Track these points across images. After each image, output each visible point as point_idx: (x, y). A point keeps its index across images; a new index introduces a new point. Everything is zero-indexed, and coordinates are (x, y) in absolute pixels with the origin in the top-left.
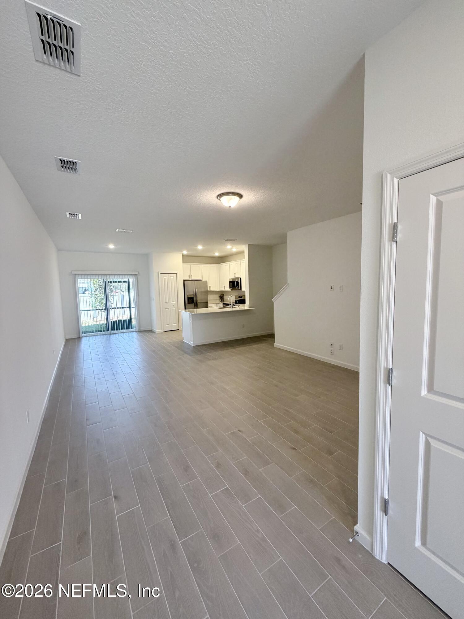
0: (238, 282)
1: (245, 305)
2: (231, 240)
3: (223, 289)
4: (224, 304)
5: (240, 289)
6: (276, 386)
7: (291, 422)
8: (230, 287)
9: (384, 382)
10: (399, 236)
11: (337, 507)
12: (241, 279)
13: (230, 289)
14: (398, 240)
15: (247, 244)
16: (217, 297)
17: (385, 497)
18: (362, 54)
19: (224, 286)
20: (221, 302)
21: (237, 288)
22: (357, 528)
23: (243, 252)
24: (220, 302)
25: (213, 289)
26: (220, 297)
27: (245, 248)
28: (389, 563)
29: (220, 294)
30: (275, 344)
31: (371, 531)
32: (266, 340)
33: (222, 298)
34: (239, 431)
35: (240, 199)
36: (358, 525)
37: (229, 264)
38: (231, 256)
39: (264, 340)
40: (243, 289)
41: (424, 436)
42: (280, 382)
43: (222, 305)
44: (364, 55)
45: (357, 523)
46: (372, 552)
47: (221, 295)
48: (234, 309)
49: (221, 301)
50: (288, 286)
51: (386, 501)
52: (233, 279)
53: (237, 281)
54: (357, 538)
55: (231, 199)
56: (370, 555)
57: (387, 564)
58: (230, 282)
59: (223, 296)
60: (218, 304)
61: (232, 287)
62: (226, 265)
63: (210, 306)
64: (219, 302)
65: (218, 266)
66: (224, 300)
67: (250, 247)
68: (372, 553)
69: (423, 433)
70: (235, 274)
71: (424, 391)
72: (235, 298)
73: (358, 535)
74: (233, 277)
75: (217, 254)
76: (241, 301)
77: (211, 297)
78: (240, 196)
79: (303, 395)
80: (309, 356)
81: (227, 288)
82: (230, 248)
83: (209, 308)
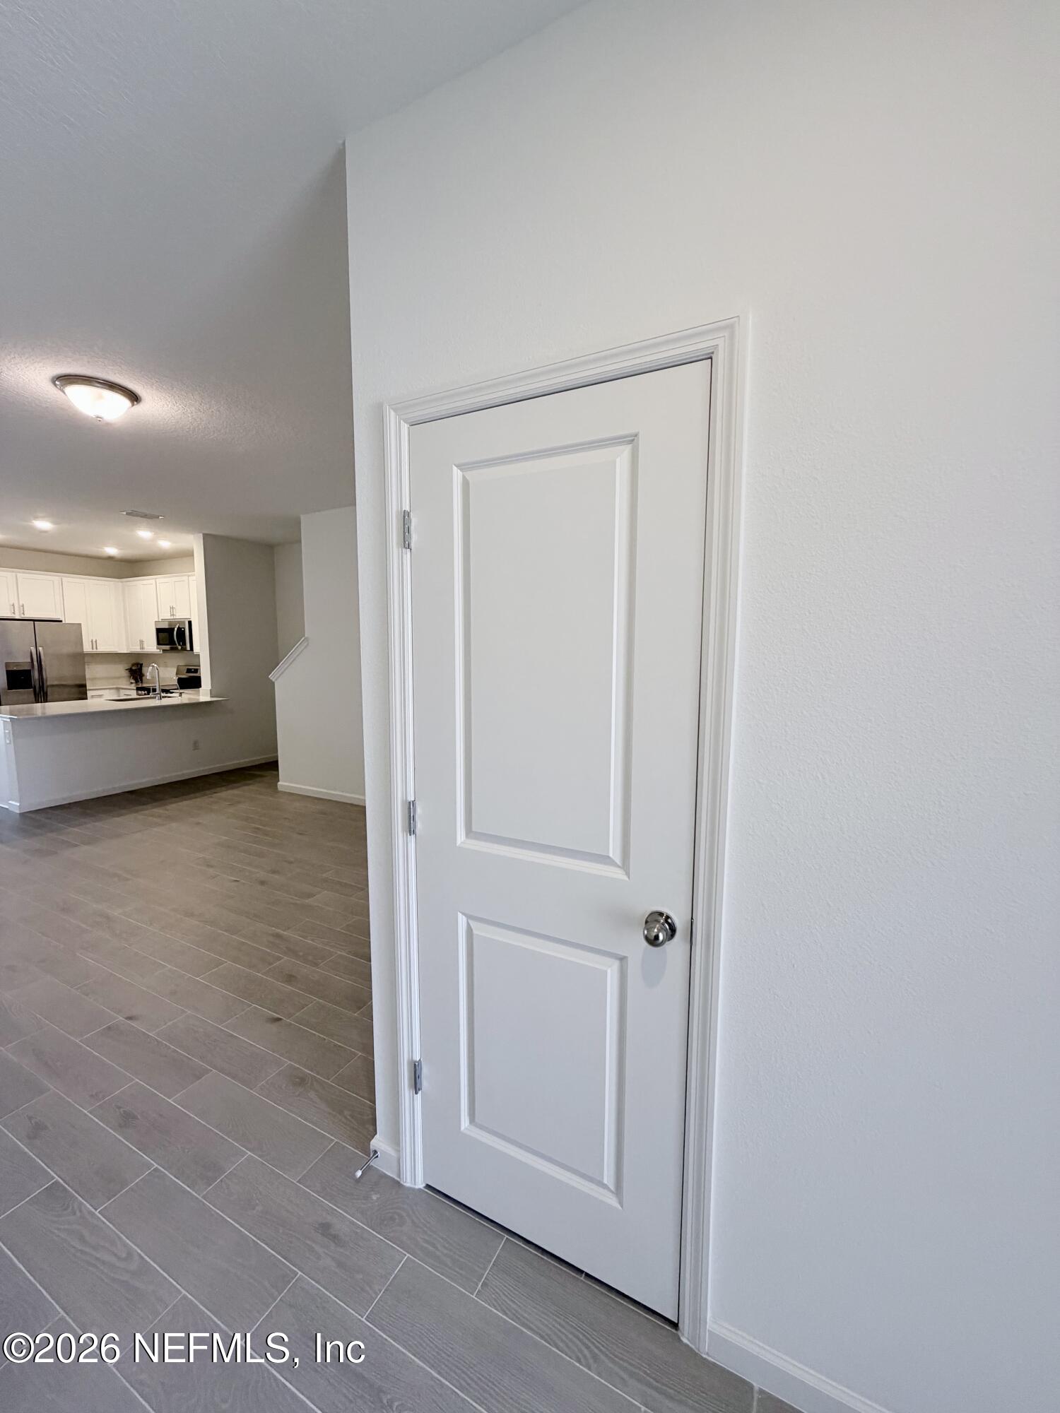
0: (181, 632)
1: (199, 691)
2: (145, 516)
3: (137, 649)
4: (138, 689)
5: (188, 648)
6: (262, 883)
7: (282, 960)
8: (159, 643)
9: (403, 831)
10: (414, 538)
11: (348, 1117)
12: (190, 623)
13: (158, 648)
14: (413, 545)
15: (200, 533)
16: (121, 670)
17: (414, 1059)
18: (341, 142)
19: (142, 642)
20: (133, 685)
21: (180, 647)
22: (377, 1143)
23: (189, 554)
24: (132, 683)
25: (102, 648)
26: (130, 670)
27: (194, 543)
28: (428, 1186)
29: (134, 662)
30: (279, 783)
31: (396, 1140)
32: (261, 776)
33: (136, 673)
34: (130, 1018)
35: (133, 405)
36: (377, 1136)
37: (154, 581)
38: (153, 560)
39: (254, 776)
40: (196, 649)
41: (465, 919)
42: (274, 872)
43: (135, 691)
44: (344, 144)
45: (376, 1134)
46: (400, 1178)
47: (133, 665)
48: (165, 702)
49: (133, 681)
50: (306, 644)
51: (415, 1065)
52: (170, 623)
53: (179, 629)
54: (374, 1163)
55: (100, 397)
56: (397, 1184)
57: (425, 1187)
58: (159, 631)
59: (140, 669)
60: (121, 691)
61: (167, 642)
62: (145, 582)
63: (92, 697)
64: (126, 685)
65: (120, 584)
66: (144, 678)
67: (210, 542)
68: (398, 1179)
69: (463, 914)
70: (172, 608)
71: (461, 837)
72: (177, 674)
73: (377, 1156)
74: (168, 616)
75: (112, 551)
76: (190, 681)
77: (93, 672)
78: (134, 398)
79: (326, 892)
80: (355, 803)
81: (151, 646)
82: (147, 537)
83: (89, 701)
